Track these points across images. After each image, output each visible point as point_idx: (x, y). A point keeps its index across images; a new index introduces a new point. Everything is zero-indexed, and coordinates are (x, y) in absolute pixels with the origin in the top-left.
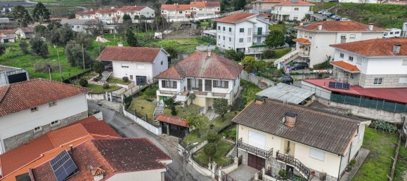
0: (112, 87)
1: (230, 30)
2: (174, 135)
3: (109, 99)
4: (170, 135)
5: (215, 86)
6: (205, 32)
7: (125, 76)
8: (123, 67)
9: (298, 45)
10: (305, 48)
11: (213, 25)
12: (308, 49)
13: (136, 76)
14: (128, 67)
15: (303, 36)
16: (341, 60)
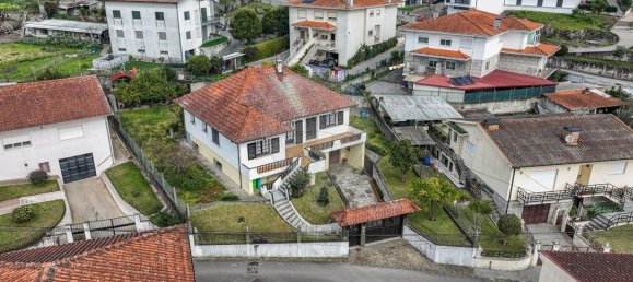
1: (158, 18)
5: (324, 126)
6: (29, 25)
8: (7, 147)
9: (311, 33)
10: (320, 36)
11: (46, 9)
12: (329, 37)
13: (60, 161)
14: (28, 143)
15: (310, 17)
16: (422, 46)
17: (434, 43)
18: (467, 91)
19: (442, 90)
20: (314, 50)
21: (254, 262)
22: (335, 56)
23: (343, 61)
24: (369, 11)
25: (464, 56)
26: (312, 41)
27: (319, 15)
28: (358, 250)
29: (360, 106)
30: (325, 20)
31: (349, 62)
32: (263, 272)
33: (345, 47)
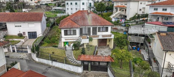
0: (11, 42)
1: (76, 4)
2: (95, 70)
3: (14, 51)
4: (91, 70)
5: (99, 31)
6: (53, 8)
7: (19, 33)
8: (16, 26)
9: (118, 9)
10: (122, 10)
11: (58, 5)
12: (124, 10)
13: (28, 32)
14: (20, 26)
15: (119, 4)
16: (155, 11)
17: (160, 10)
18: (169, 27)
19: (157, 26)
20: (119, 15)
21: (50, 67)
22: (126, 16)
23: (128, 18)
24: (140, 2)
25: (171, 14)
26: (119, 12)
27: (122, 3)
28: (87, 72)
29: (124, 30)
30: (124, 5)
31: (130, 19)
32: (50, 70)
33: (129, 13)
